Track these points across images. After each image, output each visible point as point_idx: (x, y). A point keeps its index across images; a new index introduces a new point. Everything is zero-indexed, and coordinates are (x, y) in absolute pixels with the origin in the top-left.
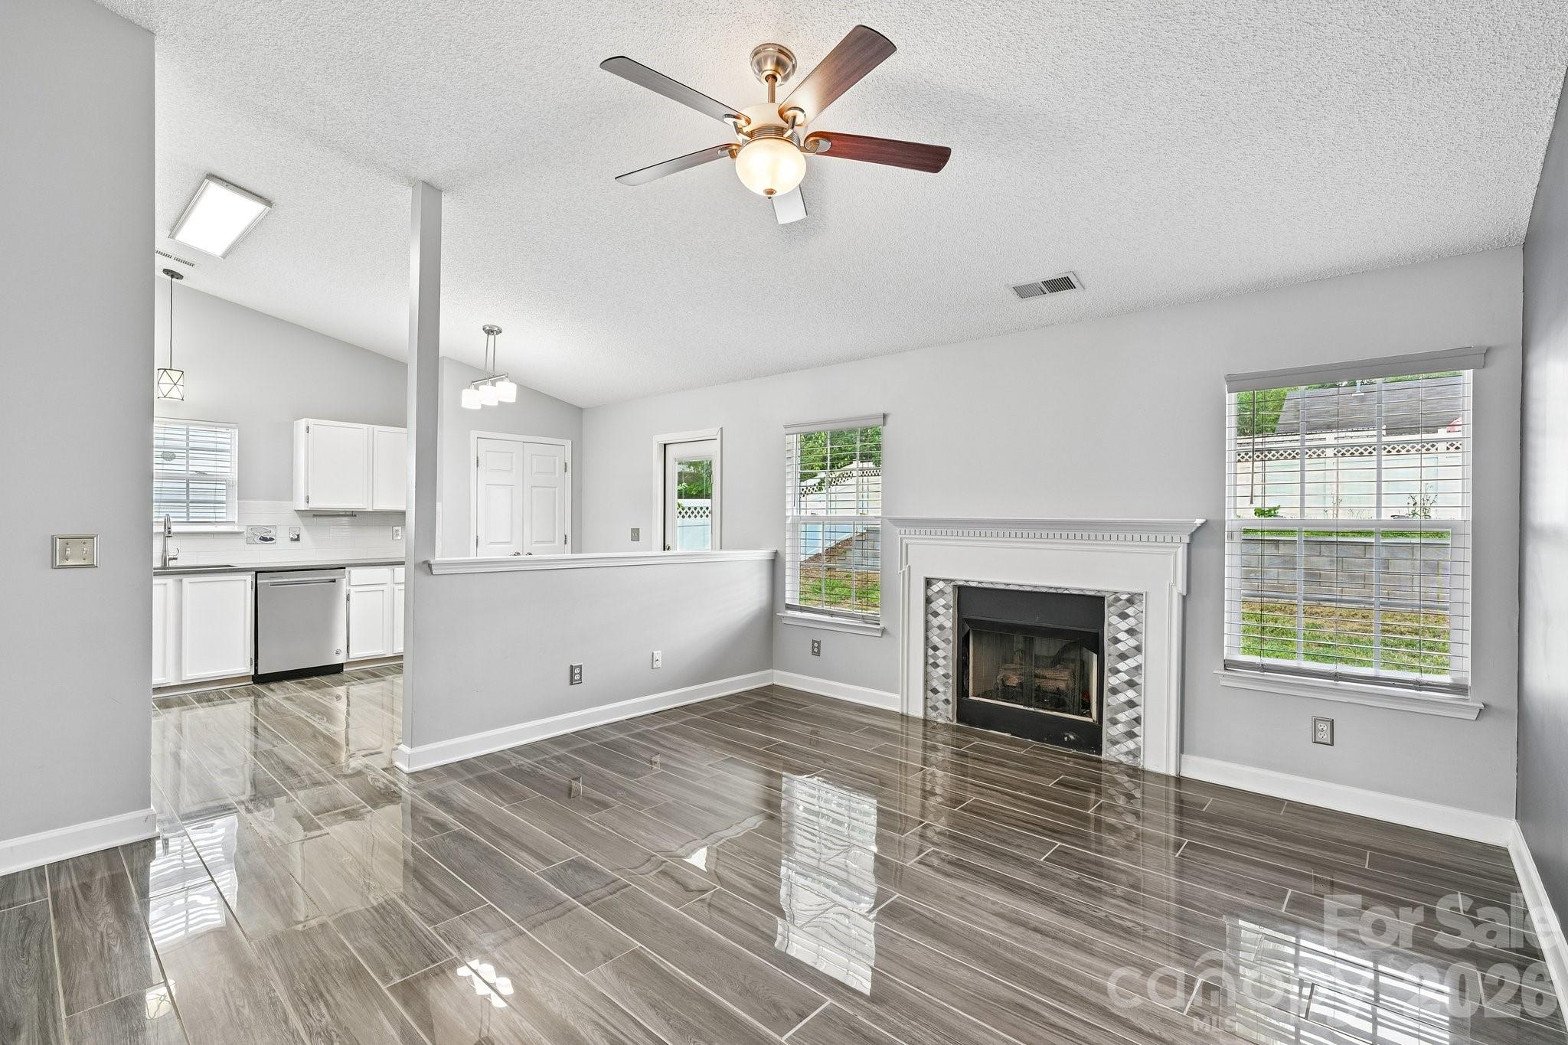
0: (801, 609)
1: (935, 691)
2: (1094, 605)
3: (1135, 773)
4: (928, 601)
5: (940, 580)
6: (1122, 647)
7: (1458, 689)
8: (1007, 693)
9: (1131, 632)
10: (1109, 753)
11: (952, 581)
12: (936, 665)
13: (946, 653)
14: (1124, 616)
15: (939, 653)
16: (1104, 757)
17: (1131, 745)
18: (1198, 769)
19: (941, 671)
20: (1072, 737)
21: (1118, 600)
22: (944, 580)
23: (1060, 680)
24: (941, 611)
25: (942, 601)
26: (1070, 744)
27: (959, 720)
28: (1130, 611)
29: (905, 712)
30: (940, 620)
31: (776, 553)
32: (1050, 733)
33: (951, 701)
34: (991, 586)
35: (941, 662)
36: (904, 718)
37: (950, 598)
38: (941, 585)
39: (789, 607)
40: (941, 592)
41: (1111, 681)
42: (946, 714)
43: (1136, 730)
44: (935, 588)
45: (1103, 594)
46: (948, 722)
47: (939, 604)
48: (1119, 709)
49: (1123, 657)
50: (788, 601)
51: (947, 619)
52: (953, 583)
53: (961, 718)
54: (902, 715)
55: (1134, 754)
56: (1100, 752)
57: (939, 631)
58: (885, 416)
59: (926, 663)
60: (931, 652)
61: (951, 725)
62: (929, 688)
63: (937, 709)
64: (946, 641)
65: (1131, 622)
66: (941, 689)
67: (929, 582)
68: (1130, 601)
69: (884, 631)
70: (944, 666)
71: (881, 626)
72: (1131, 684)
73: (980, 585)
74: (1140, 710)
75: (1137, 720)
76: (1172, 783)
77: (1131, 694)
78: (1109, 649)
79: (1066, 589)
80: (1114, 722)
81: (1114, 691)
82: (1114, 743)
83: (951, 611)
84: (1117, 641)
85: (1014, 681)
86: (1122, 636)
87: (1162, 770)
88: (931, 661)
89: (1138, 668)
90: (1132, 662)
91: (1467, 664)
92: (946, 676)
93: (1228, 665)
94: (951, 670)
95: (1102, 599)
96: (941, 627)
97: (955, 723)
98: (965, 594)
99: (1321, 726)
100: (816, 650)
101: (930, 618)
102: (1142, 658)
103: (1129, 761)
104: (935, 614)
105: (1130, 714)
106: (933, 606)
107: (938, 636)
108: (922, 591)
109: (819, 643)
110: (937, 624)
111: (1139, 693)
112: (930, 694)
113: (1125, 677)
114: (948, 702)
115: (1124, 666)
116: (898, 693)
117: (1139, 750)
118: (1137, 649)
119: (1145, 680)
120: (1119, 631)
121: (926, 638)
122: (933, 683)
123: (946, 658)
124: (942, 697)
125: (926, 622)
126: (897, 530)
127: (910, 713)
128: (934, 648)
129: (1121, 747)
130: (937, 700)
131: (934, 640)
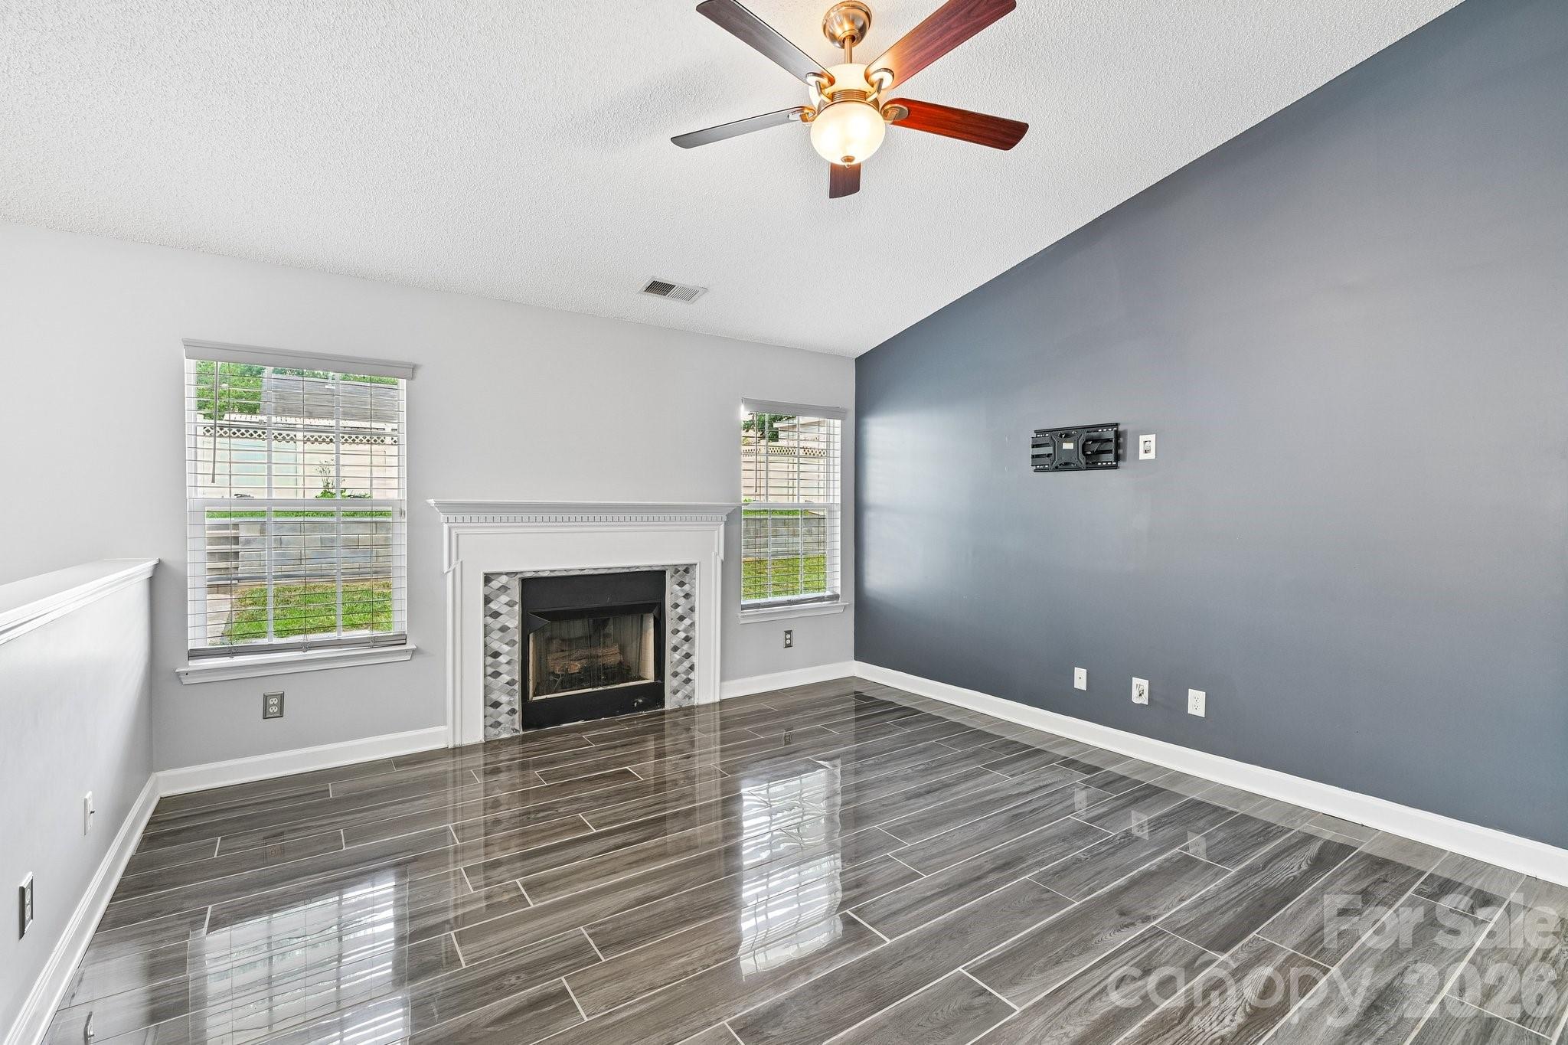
0: (232, 652)
1: (496, 705)
2: (655, 579)
3: (689, 711)
4: (487, 600)
5: (500, 574)
7: (835, 597)
8: (571, 681)
9: (686, 596)
10: (669, 703)
11: (516, 573)
12: (496, 674)
13: (510, 653)
14: (681, 584)
15: (502, 659)
16: (667, 707)
17: (687, 689)
18: (735, 688)
19: (506, 678)
20: (640, 701)
21: (677, 571)
22: (507, 574)
24: (504, 609)
25: (504, 599)
26: (641, 707)
27: (525, 726)
28: (687, 579)
29: (458, 744)
30: (503, 620)
31: (158, 567)
32: (621, 705)
33: (517, 709)
34: (565, 574)
35: (503, 669)
36: (457, 751)
37: (516, 594)
38: (504, 579)
39: (194, 654)
40: (504, 588)
41: (671, 641)
42: (511, 725)
43: (691, 676)
44: (495, 584)
45: (667, 567)
46: (515, 734)
48: (680, 662)
49: (681, 618)
50: (191, 645)
51: (513, 620)
52: (519, 576)
54: (454, 749)
55: (690, 695)
56: (663, 705)
57: (501, 634)
58: (414, 368)
59: (485, 675)
60: (490, 660)
61: (517, 737)
62: (489, 703)
63: (499, 724)
64: (511, 643)
65: (687, 588)
66: (504, 699)
67: (488, 579)
68: (686, 571)
69: (414, 652)
70: (508, 673)
71: (410, 646)
72: (687, 639)
73: (552, 574)
74: (693, 659)
75: (692, 668)
76: (717, 707)
77: (686, 647)
78: (670, 613)
79: (638, 567)
80: (674, 675)
81: (675, 649)
82: (675, 692)
83: (517, 608)
84: (676, 606)
85: (576, 667)
87: (711, 700)
88: (490, 670)
89: (692, 624)
90: (687, 622)
91: (838, 583)
92: (510, 683)
93: (744, 608)
94: (517, 677)
95: (664, 572)
96: (504, 629)
97: (522, 733)
98: (531, 586)
99: (788, 636)
100: (274, 709)
101: (490, 620)
102: (696, 616)
103: (686, 704)
104: (496, 615)
105: (687, 664)
106: (493, 606)
107: (500, 640)
108: (480, 590)
109: (282, 696)
110: (499, 626)
111: (693, 646)
112: (491, 710)
113: (682, 635)
114: (513, 712)
115: (682, 626)
116: (445, 724)
117: (693, 691)
118: (692, 609)
119: (697, 634)
120: (677, 597)
121: (485, 645)
122: (495, 697)
123: (508, 663)
124: (505, 708)
125: (485, 626)
126: (442, 517)
127: (466, 742)
128: (496, 655)
129: (679, 695)
130: (500, 714)
131: (495, 646)
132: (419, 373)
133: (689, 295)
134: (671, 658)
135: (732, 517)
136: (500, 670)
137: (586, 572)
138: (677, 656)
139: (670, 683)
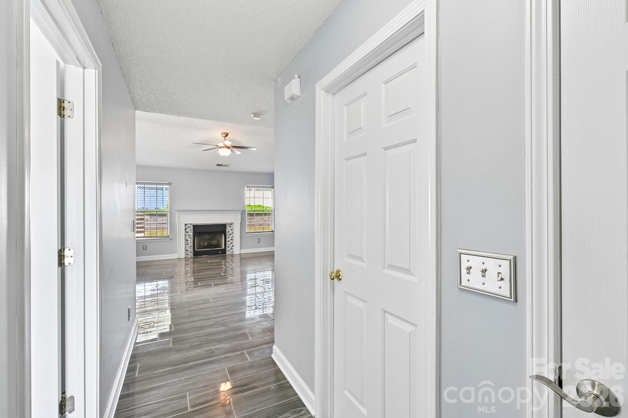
0: (139, 237)
1: (187, 251)
2: (224, 226)
4: (185, 229)
5: (188, 224)
6: (230, 233)
8: (204, 247)
9: (232, 230)
10: (228, 253)
11: (192, 224)
12: (188, 244)
13: (191, 241)
14: (230, 227)
15: (189, 241)
16: (227, 254)
17: (232, 250)
18: (244, 251)
19: (189, 245)
20: (220, 252)
21: (229, 224)
22: (190, 224)
23: (214, 242)
25: (189, 229)
26: (220, 254)
28: (231, 226)
30: (189, 233)
32: (215, 253)
34: (202, 224)
37: (192, 228)
38: (189, 225)
40: (189, 227)
41: (228, 239)
42: (191, 255)
43: (233, 248)
44: (187, 226)
45: (227, 223)
46: (191, 257)
47: (188, 230)
48: (230, 244)
51: (191, 233)
53: (194, 255)
54: (179, 258)
55: (232, 252)
56: (226, 254)
57: (188, 236)
60: (186, 241)
62: (186, 250)
63: (188, 254)
64: (191, 238)
65: (231, 228)
66: (189, 249)
67: (186, 225)
68: (231, 224)
69: (171, 239)
70: (190, 244)
71: (170, 237)
72: (232, 239)
73: (200, 224)
74: (233, 244)
75: (233, 246)
76: (239, 255)
77: (231, 241)
78: (227, 234)
79: (218, 223)
80: (229, 247)
81: (229, 241)
82: (229, 251)
83: (192, 231)
84: (229, 232)
85: (206, 244)
86: (230, 231)
87: (238, 253)
88: (186, 244)
89: (233, 236)
90: (232, 235)
92: (191, 246)
93: (247, 233)
94: (192, 245)
96: (189, 235)
97: (193, 257)
98: (195, 227)
99: (259, 240)
100: (145, 248)
101: (186, 233)
102: (234, 234)
103: (231, 254)
104: (187, 232)
105: (232, 245)
106: (187, 230)
107: (188, 237)
108: (184, 227)
109: (146, 246)
110: (188, 235)
111: (233, 241)
112: (186, 252)
113: (230, 238)
114: (191, 252)
115: (230, 236)
116: (177, 253)
117: (233, 251)
118: (233, 233)
119: (234, 238)
120: (229, 230)
121: (185, 238)
122: (187, 249)
123: (190, 242)
124: (190, 251)
125: (185, 234)
126: (176, 213)
127: (181, 257)
128: (187, 240)
129: (230, 252)
130: (188, 252)
131: (187, 239)
132: (172, 185)
133: (227, 166)
134: (228, 243)
135: (243, 212)
136: (188, 243)
137: (207, 224)
138: (229, 243)
139: (228, 249)
